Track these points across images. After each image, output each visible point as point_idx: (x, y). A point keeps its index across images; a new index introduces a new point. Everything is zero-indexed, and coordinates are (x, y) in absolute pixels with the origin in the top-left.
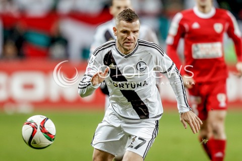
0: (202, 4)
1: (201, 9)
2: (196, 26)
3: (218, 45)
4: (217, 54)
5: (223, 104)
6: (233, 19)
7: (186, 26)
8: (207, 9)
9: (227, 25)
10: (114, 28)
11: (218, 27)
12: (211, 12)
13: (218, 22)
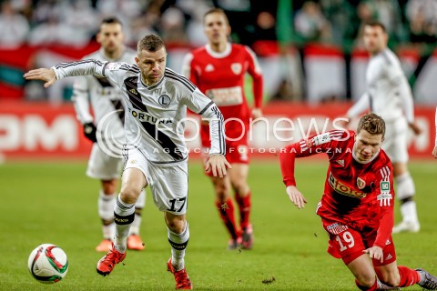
0: (215, 41)
1: (214, 47)
2: (210, 68)
3: (237, 90)
4: (237, 100)
5: (244, 157)
6: (253, 55)
7: (199, 69)
8: (221, 47)
9: (246, 64)
10: (136, 58)
11: (237, 68)
12: (227, 49)
13: (235, 61)
